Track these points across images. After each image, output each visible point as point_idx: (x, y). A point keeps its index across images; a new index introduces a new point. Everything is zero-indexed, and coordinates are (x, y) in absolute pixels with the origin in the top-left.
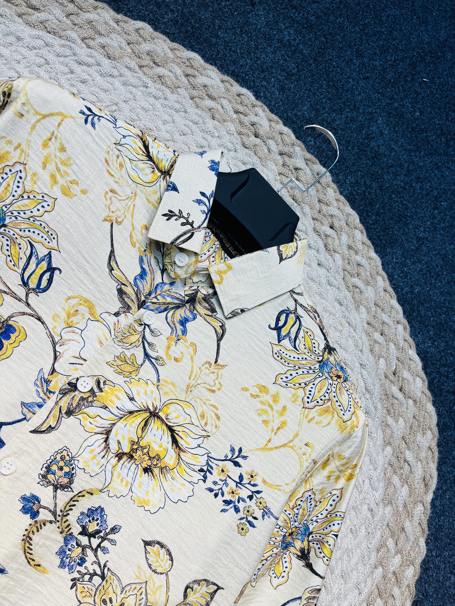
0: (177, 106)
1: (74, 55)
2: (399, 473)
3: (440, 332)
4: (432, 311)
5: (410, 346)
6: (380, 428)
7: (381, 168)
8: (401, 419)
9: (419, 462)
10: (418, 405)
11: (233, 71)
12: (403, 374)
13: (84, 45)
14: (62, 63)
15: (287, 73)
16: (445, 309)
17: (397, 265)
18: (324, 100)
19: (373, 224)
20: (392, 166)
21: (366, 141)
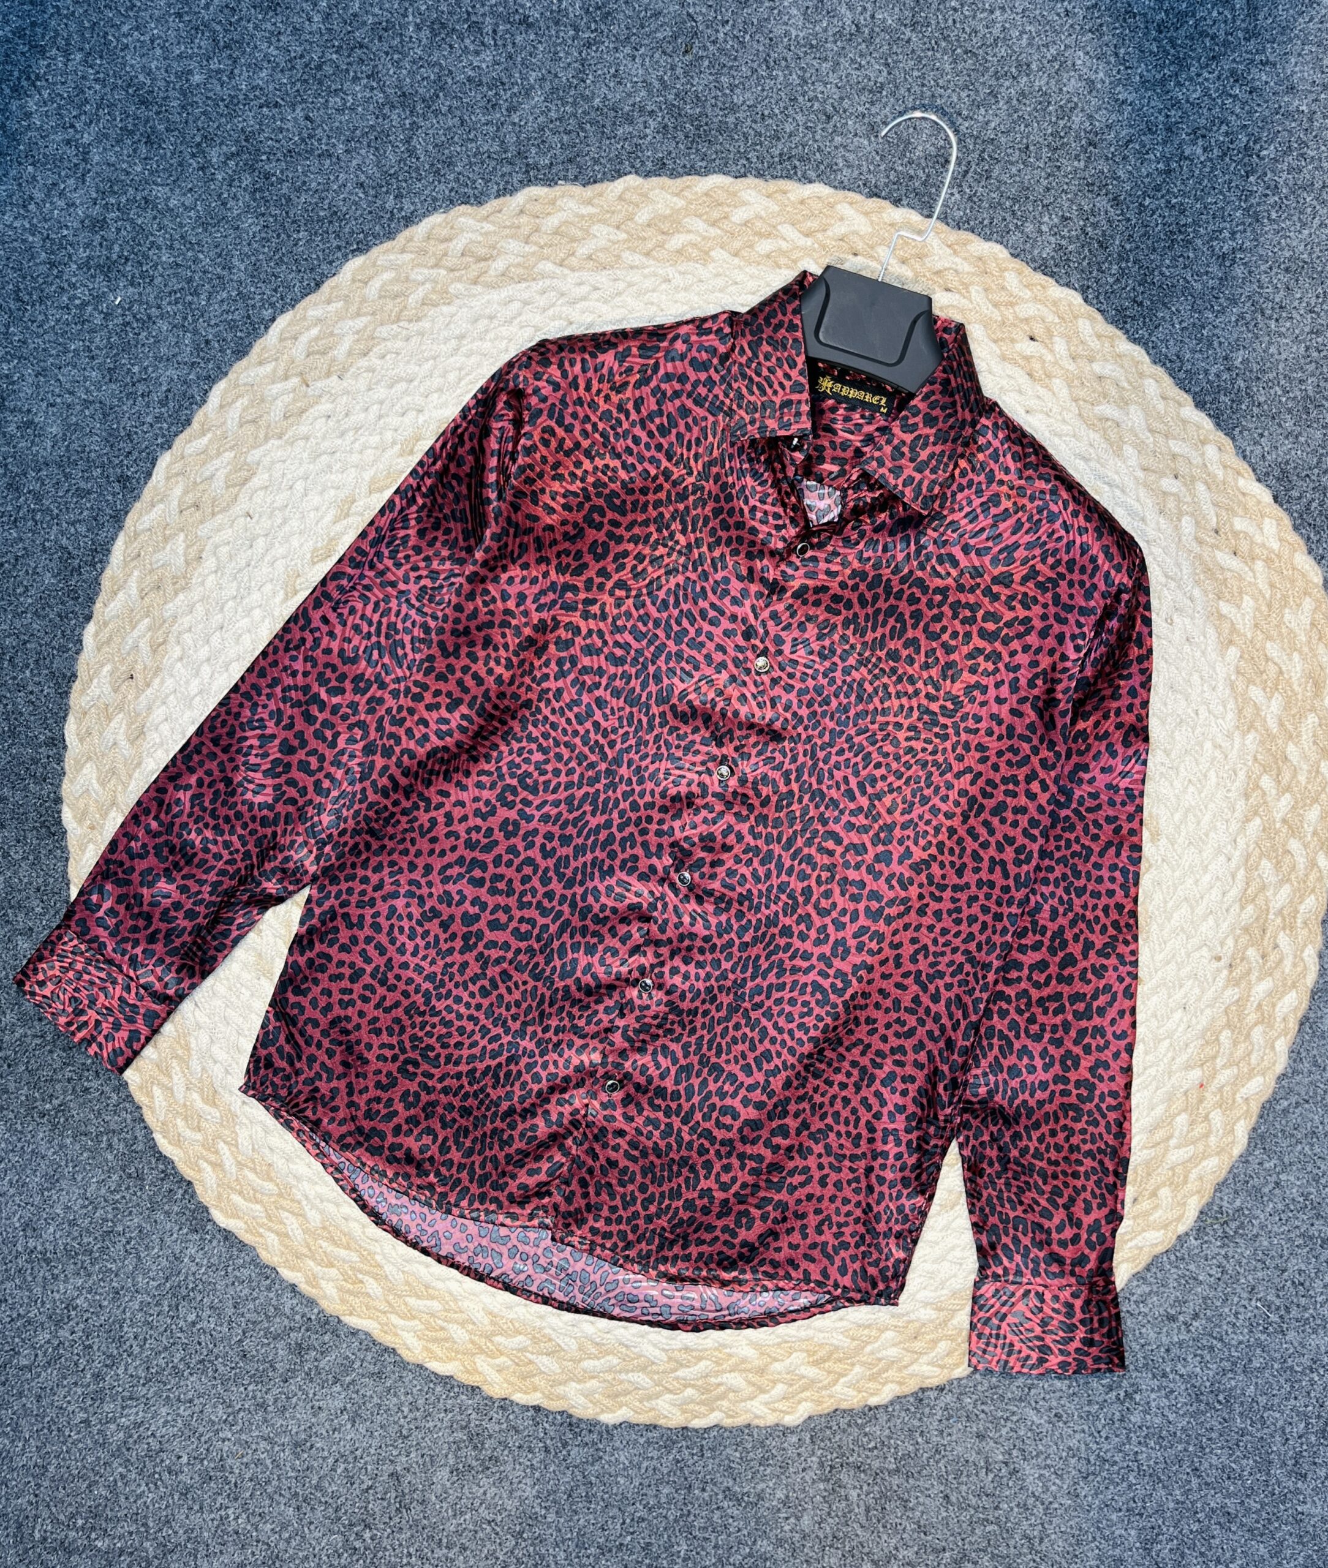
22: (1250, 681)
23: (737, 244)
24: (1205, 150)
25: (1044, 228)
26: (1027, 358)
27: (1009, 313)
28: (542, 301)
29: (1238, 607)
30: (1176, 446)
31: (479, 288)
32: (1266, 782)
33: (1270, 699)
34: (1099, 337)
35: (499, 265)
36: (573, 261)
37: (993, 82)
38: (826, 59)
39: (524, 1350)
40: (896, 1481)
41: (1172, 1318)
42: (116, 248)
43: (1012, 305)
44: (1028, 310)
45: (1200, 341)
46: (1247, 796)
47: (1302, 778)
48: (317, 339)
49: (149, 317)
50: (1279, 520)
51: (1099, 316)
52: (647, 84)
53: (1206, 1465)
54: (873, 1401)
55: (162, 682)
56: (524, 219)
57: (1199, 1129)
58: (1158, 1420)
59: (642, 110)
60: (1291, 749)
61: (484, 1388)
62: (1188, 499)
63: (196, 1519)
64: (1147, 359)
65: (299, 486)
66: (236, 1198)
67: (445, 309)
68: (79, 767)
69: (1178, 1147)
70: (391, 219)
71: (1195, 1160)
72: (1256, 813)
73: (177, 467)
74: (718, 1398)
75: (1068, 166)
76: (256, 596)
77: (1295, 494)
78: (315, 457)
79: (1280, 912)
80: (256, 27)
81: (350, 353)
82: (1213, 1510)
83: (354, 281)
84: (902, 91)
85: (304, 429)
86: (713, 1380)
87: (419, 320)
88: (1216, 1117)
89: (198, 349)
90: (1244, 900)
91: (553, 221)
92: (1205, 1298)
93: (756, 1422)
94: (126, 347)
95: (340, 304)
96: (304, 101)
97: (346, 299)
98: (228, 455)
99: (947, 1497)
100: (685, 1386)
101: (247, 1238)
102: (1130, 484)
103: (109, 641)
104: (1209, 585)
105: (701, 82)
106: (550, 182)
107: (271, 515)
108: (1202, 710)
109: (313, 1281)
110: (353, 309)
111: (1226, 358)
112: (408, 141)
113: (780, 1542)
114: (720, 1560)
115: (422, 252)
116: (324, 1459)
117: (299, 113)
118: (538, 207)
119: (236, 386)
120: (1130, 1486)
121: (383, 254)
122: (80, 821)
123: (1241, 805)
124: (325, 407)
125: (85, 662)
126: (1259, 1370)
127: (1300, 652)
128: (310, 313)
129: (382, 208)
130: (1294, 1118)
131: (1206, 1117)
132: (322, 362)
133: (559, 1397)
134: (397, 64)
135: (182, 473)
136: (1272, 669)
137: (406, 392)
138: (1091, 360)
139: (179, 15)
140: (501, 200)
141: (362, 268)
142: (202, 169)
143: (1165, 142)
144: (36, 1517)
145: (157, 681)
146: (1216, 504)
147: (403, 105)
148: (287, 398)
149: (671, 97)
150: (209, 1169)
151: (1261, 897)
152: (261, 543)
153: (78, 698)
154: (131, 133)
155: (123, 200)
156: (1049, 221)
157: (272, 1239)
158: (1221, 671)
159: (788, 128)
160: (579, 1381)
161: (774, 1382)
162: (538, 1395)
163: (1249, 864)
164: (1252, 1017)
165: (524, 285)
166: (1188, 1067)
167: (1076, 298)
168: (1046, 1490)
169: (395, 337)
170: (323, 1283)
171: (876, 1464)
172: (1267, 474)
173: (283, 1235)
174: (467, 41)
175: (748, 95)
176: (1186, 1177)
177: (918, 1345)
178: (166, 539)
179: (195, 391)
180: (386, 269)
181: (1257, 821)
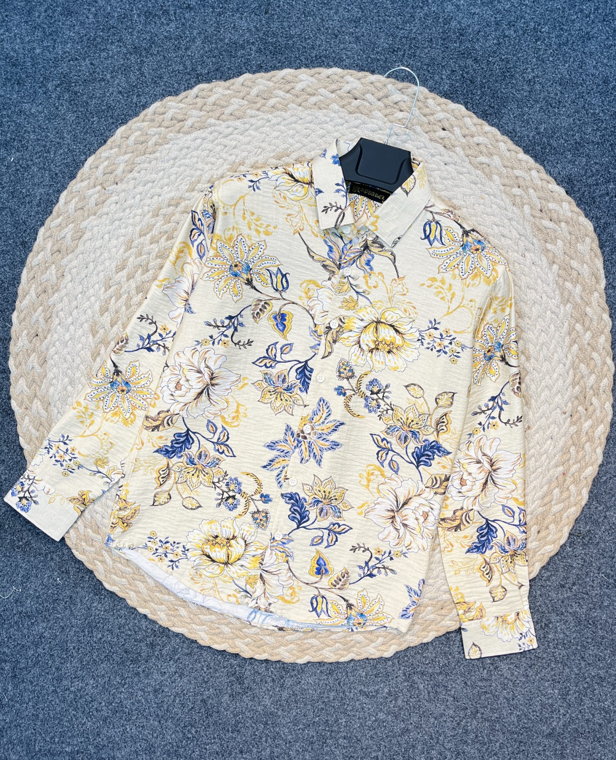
0: (294, 119)
1: (220, 133)
2: (569, 279)
3: (578, 150)
4: (564, 137)
5: (548, 182)
6: (542, 255)
7: (470, 41)
8: (558, 240)
9: (585, 264)
10: (571, 223)
11: (316, 56)
12: (548, 207)
13: (221, 122)
14: (217, 145)
15: (354, 21)
16: (576, 129)
17: (516, 119)
18: (394, 19)
19: (481, 98)
20: (479, 31)
21: (446, 27)
22: (565, 280)
23: (299, 100)
24: (515, 32)
25: (444, 77)
26: (442, 139)
27: (431, 118)
28: (211, 137)
29: (556, 245)
30: (518, 173)
31: (181, 135)
32: (578, 327)
33: (575, 287)
34: (475, 125)
35: (189, 122)
36: (223, 117)
37: (412, 11)
38: (331, 9)
39: (257, 634)
40: (440, 678)
41: (563, 586)
42: (9, 135)
43: (432, 114)
44: (441, 115)
45: (523, 122)
46: (570, 334)
47: (595, 323)
48: (107, 166)
49: (28, 165)
50: (570, 203)
51: (474, 116)
52: (249, 30)
53: (587, 655)
54: (425, 641)
55: (52, 336)
56: (198, 100)
57: (565, 495)
58: (562, 636)
59: (248, 42)
60: (588, 309)
61: (241, 654)
62: (526, 197)
63: (111, 732)
64: (499, 133)
65: (106, 237)
66: (114, 577)
67: (166, 146)
68: (17, 381)
69: (556, 504)
70: (136, 107)
71: (564, 509)
72: (575, 342)
73: (48, 234)
74: (352, 647)
75: (452, 46)
76: (91, 291)
77: (576, 189)
78: (112, 222)
79: (592, 387)
80: (63, 24)
81: (123, 172)
82: (594, 677)
83: (122, 138)
84: (369, 20)
85: (105, 210)
86: (349, 639)
87: (154, 152)
88: (572, 488)
89: (52, 178)
90: (574, 384)
91: (212, 100)
92: (578, 574)
93: (370, 657)
94: (18, 181)
95: (117, 149)
96: (89, 56)
97: (119, 146)
98: (71, 226)
99: (465, 683)
100: (335, 643)
101: (121, 595)
102: (498, 193)
103: (24, 319)
104: (540, 236)
105: (275, 26)
106: (209, 81)
107: (95, 252)
108: (544, 296)
109: (154, 612)
110: (123, 151)
111: (536, 128)
112: (140, 69)
113: (389, 713)
114: (361, 724)
115: (153, 120)
116: (170, 696)
117: (88, 62)
118: (204, 93)
119: (72, 193)
120: (552, 669)
121: (134, 123)
122: (20, 407)
123: (567, 339)
124: (114, 198)
125: (14, 330)
126: (608, 606)
127: (587, 264)
128: (103, 155)
129: (131, 102)
130: (609, 485)
131: (568, 489)
132: (111, 177)
133: (277, 654)
134: (131, 34)
135: (51, 236)
136: (574, 273)
137: (152, 187)
138: (472, 136)
139: (26, 22)
140: (187, 92)
141: (125, 130)
142: (45, 93)
143: (496, 30)
144: (36, 740)
145: (49, 335)
146: (539, 198)
147: (135, 52)
148: (96, 196)
149: (261, 35)
150: (99, 564)
151: (582, 382)
152: (91, 266)
153: (13, 348)
154: (10, 80)
155: (10, 112)
156: (445, 73)
157: (132, 594)
158: (551, 277)
159: (318, 43)
160: (285, 646)
161: (378, 637)
162: (266, 654)
163: (574, 367)
164: (584, 439)
165: (202, 131)
166: (556, 466)
167: (462, 108)
168: (512, 674)
169: (144, 162)
170: (159, 613)
171: (430, 671)
172: (562, 181)
173: (137, 592)
174: (163, 20)
175: (297, 30)
176: (561, 518)
177: (443, 612)
178: (47, 269)
179: (52, 198)
180: (136, 130)
181: (576, 346)
